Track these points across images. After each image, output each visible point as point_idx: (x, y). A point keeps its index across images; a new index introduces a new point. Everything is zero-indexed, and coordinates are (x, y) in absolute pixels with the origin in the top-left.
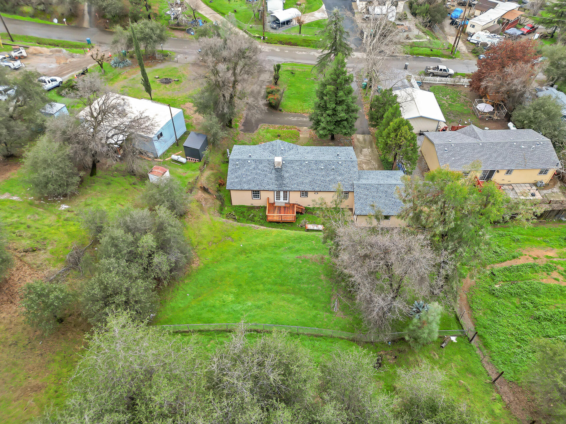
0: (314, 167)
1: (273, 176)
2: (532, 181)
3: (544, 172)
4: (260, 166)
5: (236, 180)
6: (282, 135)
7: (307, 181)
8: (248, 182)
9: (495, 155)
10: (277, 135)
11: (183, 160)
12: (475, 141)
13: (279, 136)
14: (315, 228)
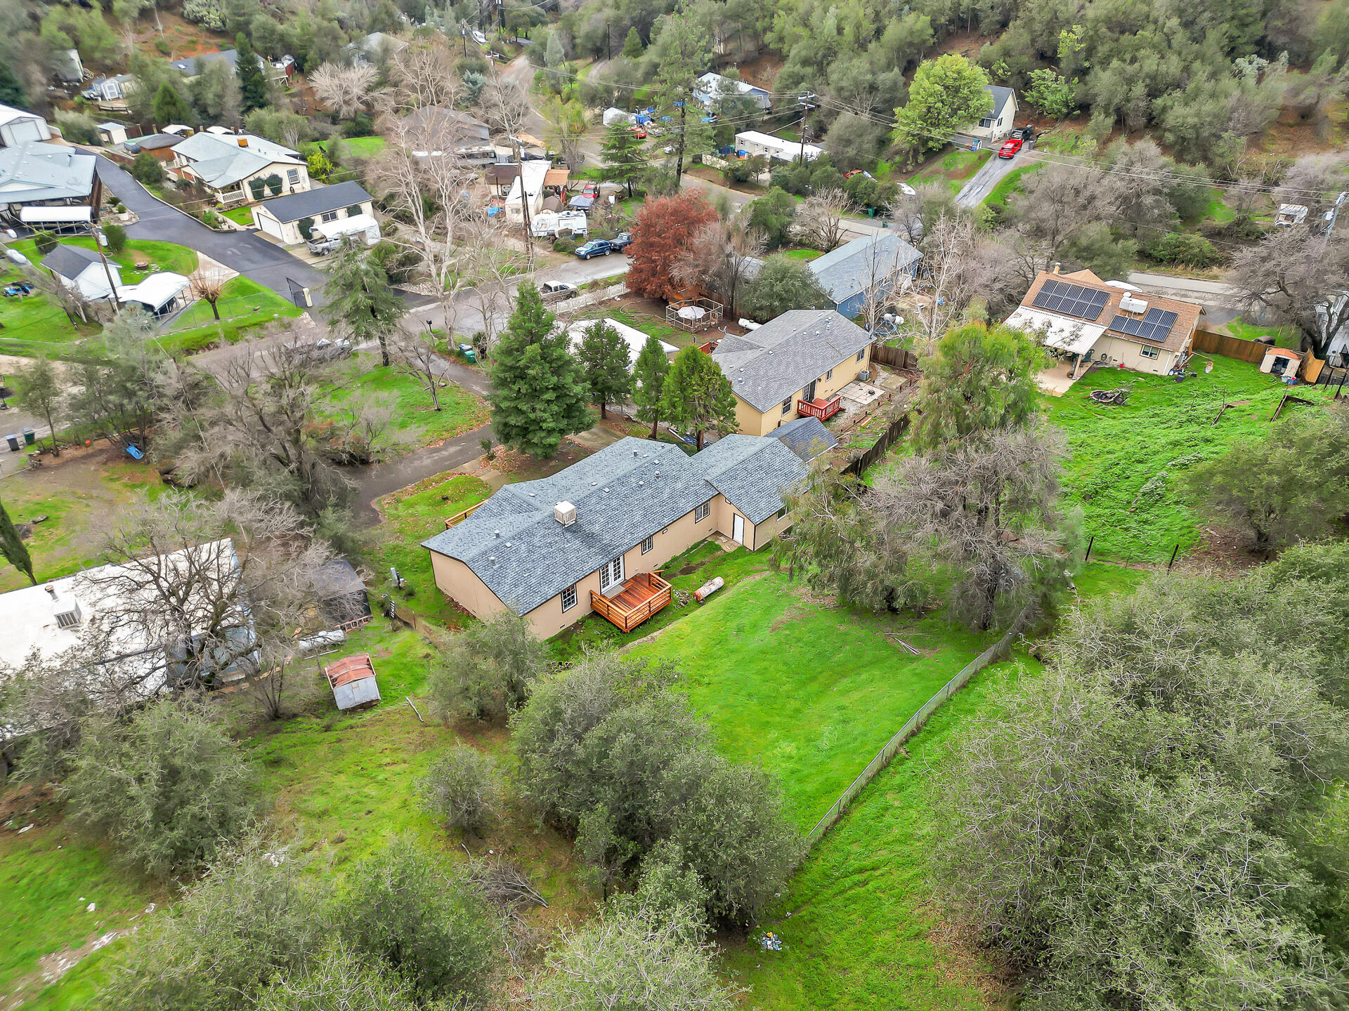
0: (624, 490)
1: (577, 543)
2: (853, 377)
3: (860, 356)
4: (536, 540)
5: (520, 590)
6: (449, 493)
7: (638, 518)
8: (545, 580)
9: (798, 359)
10: (439, 498)
11: (337, 635)
12: (757, 353)
13: (445, 499)
14: (714, 588)
